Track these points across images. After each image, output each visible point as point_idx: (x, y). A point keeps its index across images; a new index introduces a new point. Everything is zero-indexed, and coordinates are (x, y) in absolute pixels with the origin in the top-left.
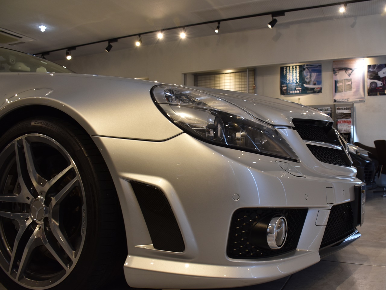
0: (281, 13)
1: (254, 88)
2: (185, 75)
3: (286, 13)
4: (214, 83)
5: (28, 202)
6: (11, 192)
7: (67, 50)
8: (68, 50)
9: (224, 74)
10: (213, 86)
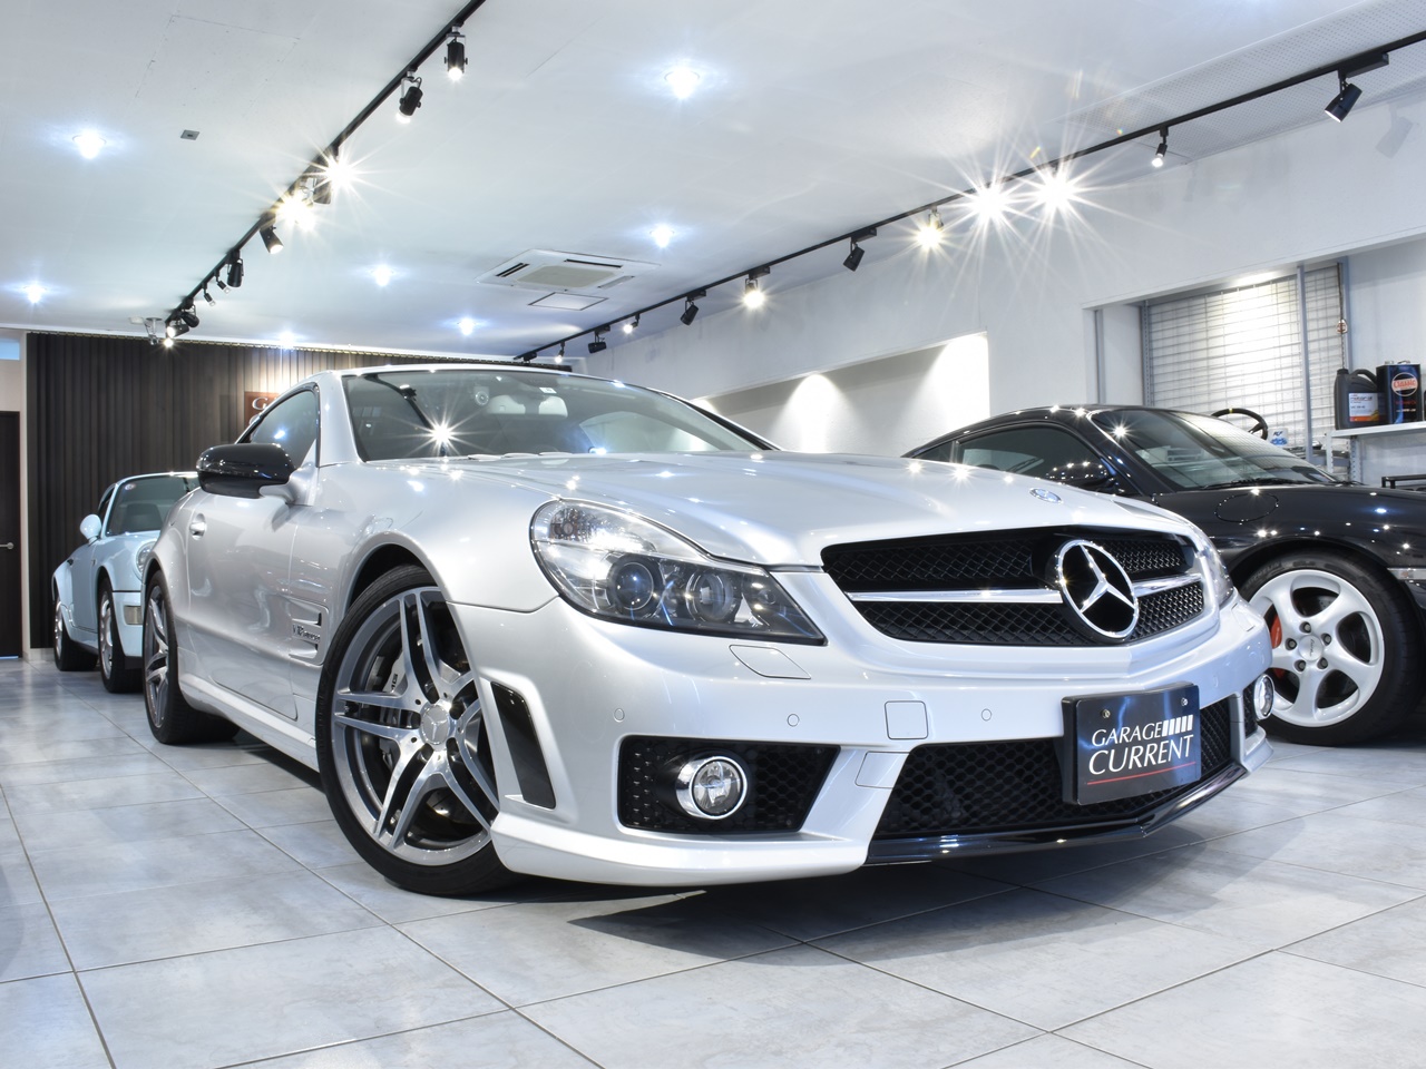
0: (1374, 58)
1: (1342, 331)
2: (1097, 312)
3: (1392, 55)
4: (1204, 325)
5: (418, 709)
6: (379, 687)
7: (747, 276)
8: (751, 278)
9: (1234, 290)
10: (1203, 335)
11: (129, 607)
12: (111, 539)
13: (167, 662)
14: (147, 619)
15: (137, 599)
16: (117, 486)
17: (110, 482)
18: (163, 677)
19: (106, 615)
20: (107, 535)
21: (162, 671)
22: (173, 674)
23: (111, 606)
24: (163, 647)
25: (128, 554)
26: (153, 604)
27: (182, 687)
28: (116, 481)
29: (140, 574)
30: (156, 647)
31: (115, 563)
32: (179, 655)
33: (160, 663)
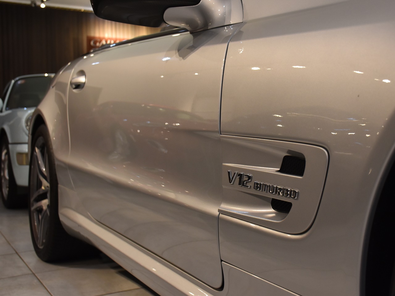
11: (20, 154)
12: (9, 112)
13: (48, 195)
14: (32, 161)
15: (25, 148)
16: (13, 82)
17: (10, 81)
18: (45, 208)
19: (5, 159)
20: (6, 110)
21: (45, 203)
22: (54, 206)
23: (8, 153)
24: (45, 184)
25: (20, 120)
26: (37, 150)
27: (62, 218)
28: (13, 79)
29: (27, 132)
30: (40, 184)
31: (11, 127)
32: (59, 191)
33: (43, 196)
